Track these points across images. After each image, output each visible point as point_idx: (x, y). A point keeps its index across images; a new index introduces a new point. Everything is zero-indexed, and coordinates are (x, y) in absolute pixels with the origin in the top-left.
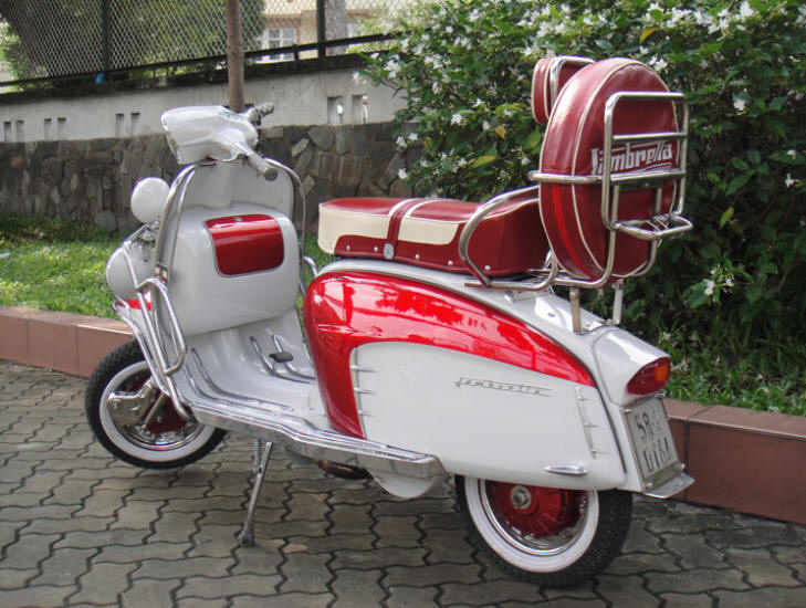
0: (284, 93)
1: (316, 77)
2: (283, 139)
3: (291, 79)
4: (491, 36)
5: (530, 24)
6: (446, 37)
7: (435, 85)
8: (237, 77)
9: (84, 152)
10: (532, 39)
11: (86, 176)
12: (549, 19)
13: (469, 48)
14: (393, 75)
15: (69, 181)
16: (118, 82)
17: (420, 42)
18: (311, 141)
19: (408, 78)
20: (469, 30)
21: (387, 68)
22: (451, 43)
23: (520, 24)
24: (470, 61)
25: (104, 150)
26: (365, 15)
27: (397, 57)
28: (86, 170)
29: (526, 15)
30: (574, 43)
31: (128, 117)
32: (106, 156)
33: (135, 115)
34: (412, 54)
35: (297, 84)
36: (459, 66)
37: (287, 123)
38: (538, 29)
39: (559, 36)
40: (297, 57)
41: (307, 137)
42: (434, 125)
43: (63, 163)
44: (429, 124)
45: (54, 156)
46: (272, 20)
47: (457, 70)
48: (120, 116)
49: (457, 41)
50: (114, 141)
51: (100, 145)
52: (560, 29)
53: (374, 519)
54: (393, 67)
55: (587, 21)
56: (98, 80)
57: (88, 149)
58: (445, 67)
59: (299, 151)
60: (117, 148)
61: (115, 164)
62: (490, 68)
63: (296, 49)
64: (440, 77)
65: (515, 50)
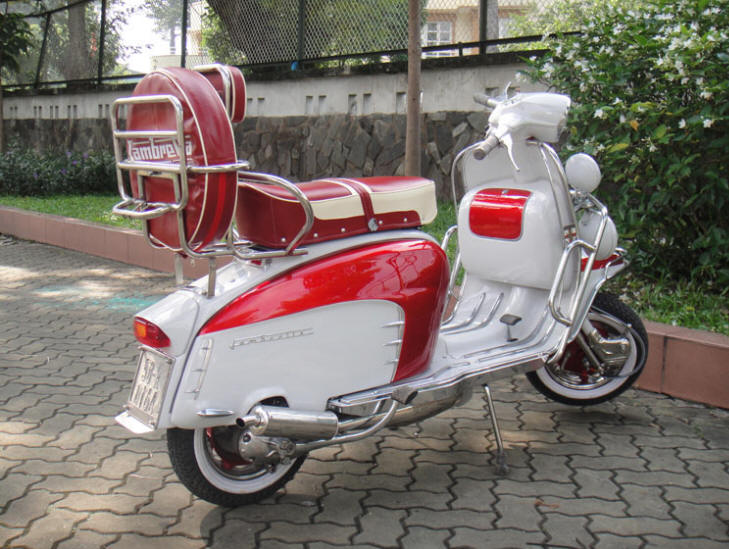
0: (448, 84)
1: (476, 71)
2: (445, 122)
3: (456, 71)
4: (631, 47)
5: (664, 38)
6: (593, 45)
7: (582, 85)
8: (415, 70)
9: (278, 127)
10: (665, 50)
11: (279, 147)
12: (678, 36)
13: (612, 55)
14: (548, 75)
15: (264, 150)
16: (310, 70)
17: (571, 49)
18: (469, 125)
19: (560, 79)
20: (613, 41)
21: (543, 70)
22: (597, 50)
23: (655, 38)
24: (612, 66)
25: (294, 126)
26: (517, 11)
27: (552, 60)
28: (279, 142)
29: (661, 30)
30: (698, 55)
31: (316, 99)
32: (296, 130)
33: (322, 98)
34: (565, 59)
35: (460, 76)
36: (603, 70)
37: (449, 108)
38: (669, 44)
39: (687, 49)
40: (461, 53)
41: (466, 120)
42: (579, 117)
43: (261, 135)
44: (576, 116)
45: (253, 128)
46: (432, 14)
47: (601, 73)
48: (310, 98)
49: (603, 48)
50: (304, 119)
51: (292, 121)
52: (688, 44)
53: (520, 412)
54: (548, 69)
55: (710, 38)
56: (293, 67)
57: (282, 124)
58: (591, 70)
59: (458, 133)
60: (306, 124)
61: (303, 137)
62: (628, 73)
63: (461, 46)
64: (587, 78)
65: (650, 59)
